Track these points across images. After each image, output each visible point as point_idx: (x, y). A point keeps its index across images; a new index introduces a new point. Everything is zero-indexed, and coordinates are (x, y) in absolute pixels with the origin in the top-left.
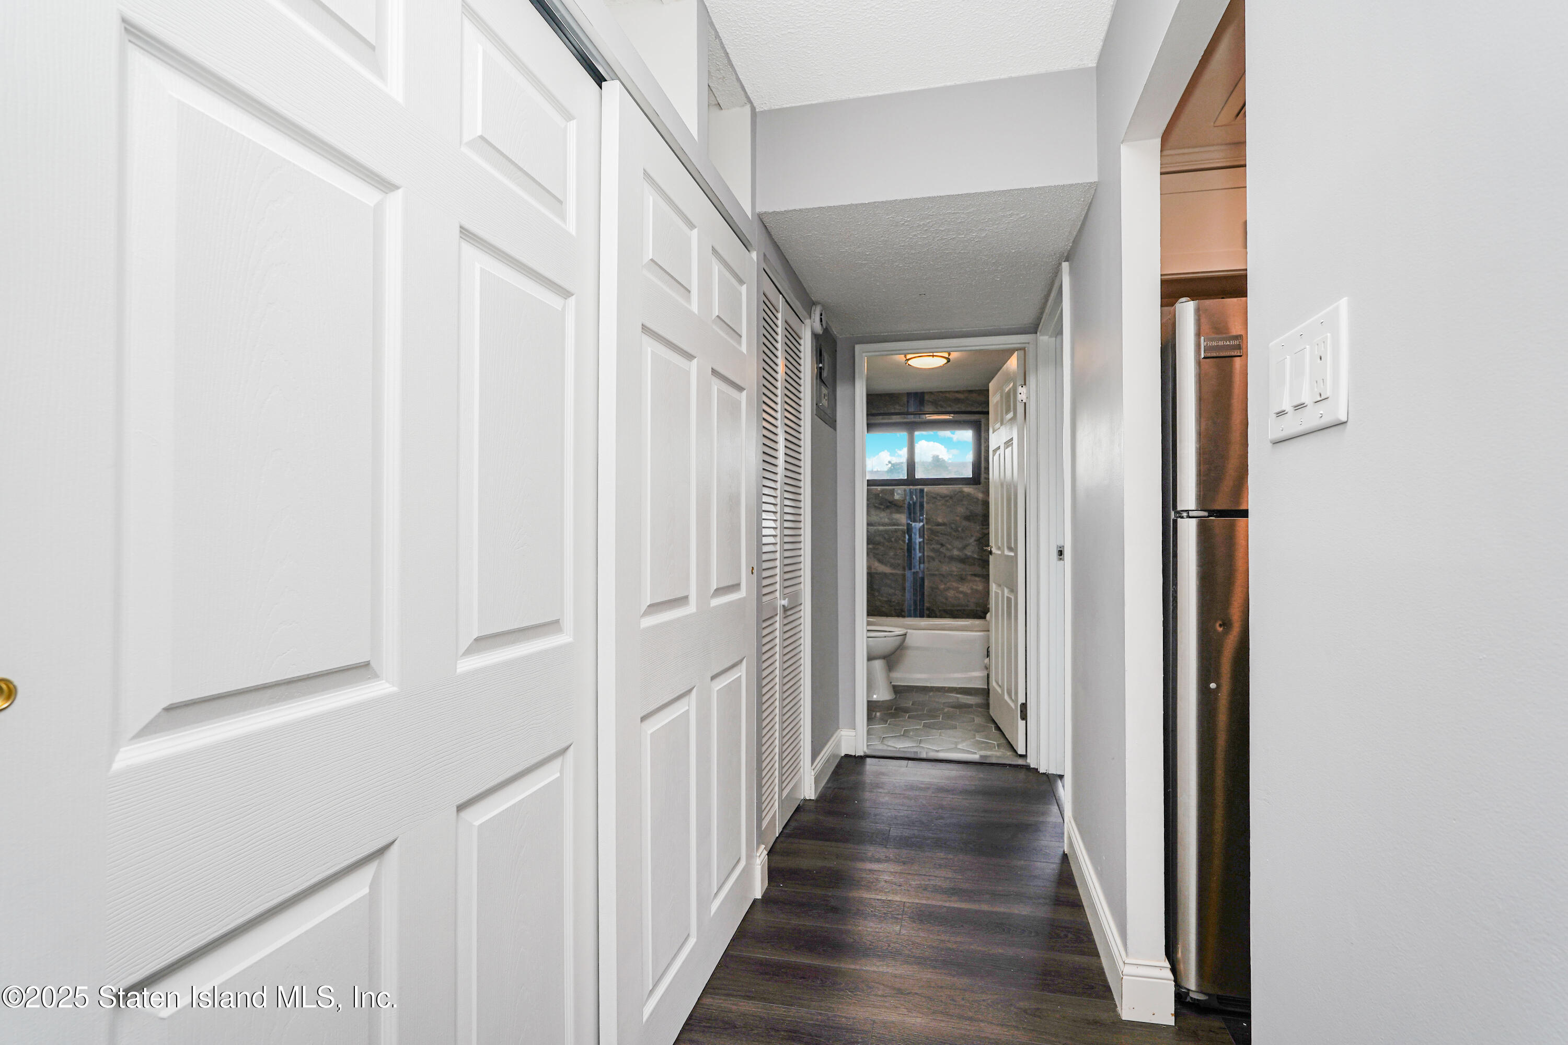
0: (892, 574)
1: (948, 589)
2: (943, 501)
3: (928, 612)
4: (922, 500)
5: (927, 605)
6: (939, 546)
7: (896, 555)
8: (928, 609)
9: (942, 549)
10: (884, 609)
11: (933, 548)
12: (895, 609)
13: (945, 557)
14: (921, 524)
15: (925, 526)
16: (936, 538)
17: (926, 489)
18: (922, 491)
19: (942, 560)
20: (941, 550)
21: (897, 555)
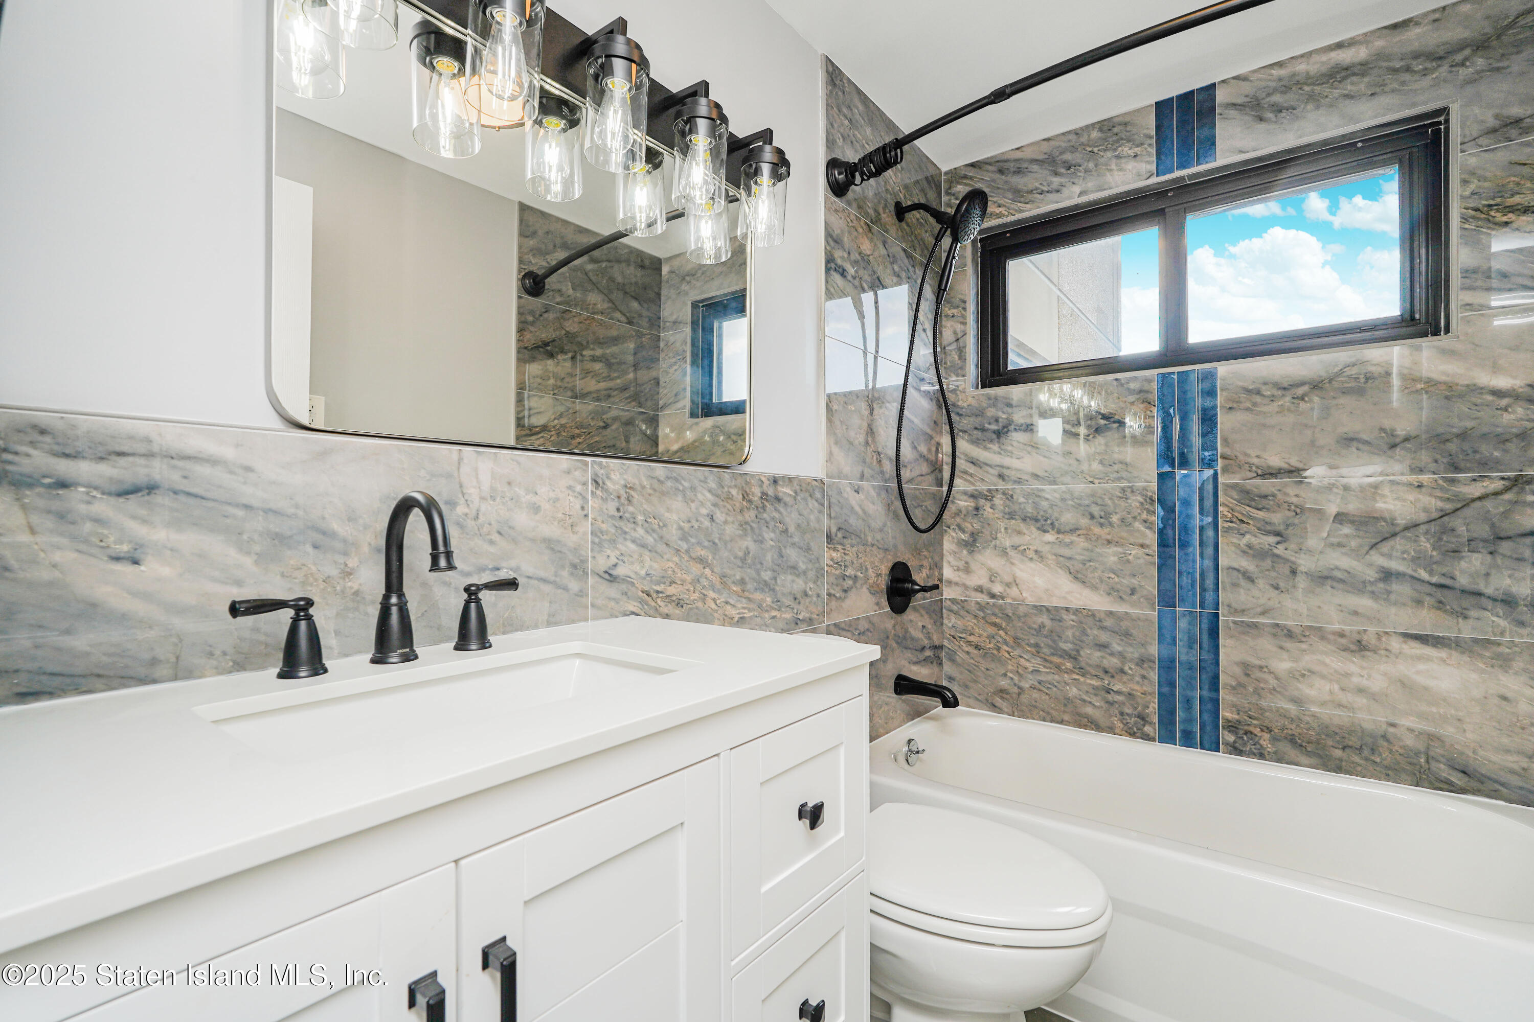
0: (1110, 614)
1: (1304, 675)
2: (1288, 399)
3: (1231, 738)
4: (1208, 403)
5: (1226, 713)
6: (1272, 539)
7: (1124, 560)
8: (1232, 727)
9: (1281, 547)
10: (1089, 710)
11: (1249, 546)
12: (1122, 714)
13: (1294, 572)
14: (1209, 473)
15: (1221, 480)
16: (1261, 514)
17: (1223, 369)
18: (1210, 376)
19: (1282, 585)
20: (1280, 550)
21: (1128, 561)
